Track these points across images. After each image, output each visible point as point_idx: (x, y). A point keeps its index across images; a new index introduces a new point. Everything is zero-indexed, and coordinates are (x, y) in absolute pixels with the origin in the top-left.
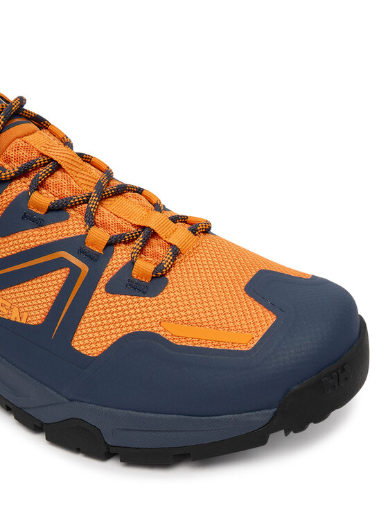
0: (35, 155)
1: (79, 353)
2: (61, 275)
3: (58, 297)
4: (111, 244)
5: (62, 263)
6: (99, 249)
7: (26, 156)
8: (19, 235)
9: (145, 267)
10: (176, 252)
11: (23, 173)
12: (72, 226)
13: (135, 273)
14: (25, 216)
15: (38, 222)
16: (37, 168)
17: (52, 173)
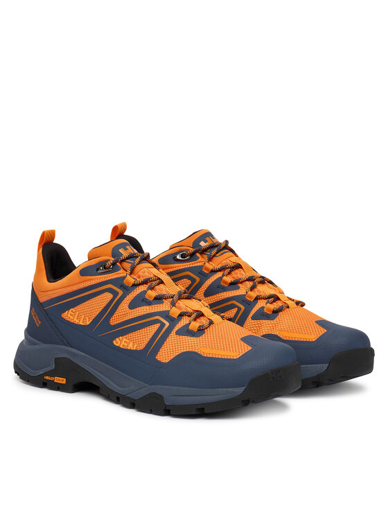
0: (152, 276)
1: (160, 362)
2: (157, 326)
3: (149, 342)
4: (181, 315)
5: (157, 321)
6: (176, 316)
7: (147, 276)
8: (140, 308)
9: (195, 325)
10: (211, 323)
11: (145, 282)
12: (165, 306)
13: (190, 327)
14: (143, 300)
15: (149, 303)
16: (152, 281)
17: (158, 284)
